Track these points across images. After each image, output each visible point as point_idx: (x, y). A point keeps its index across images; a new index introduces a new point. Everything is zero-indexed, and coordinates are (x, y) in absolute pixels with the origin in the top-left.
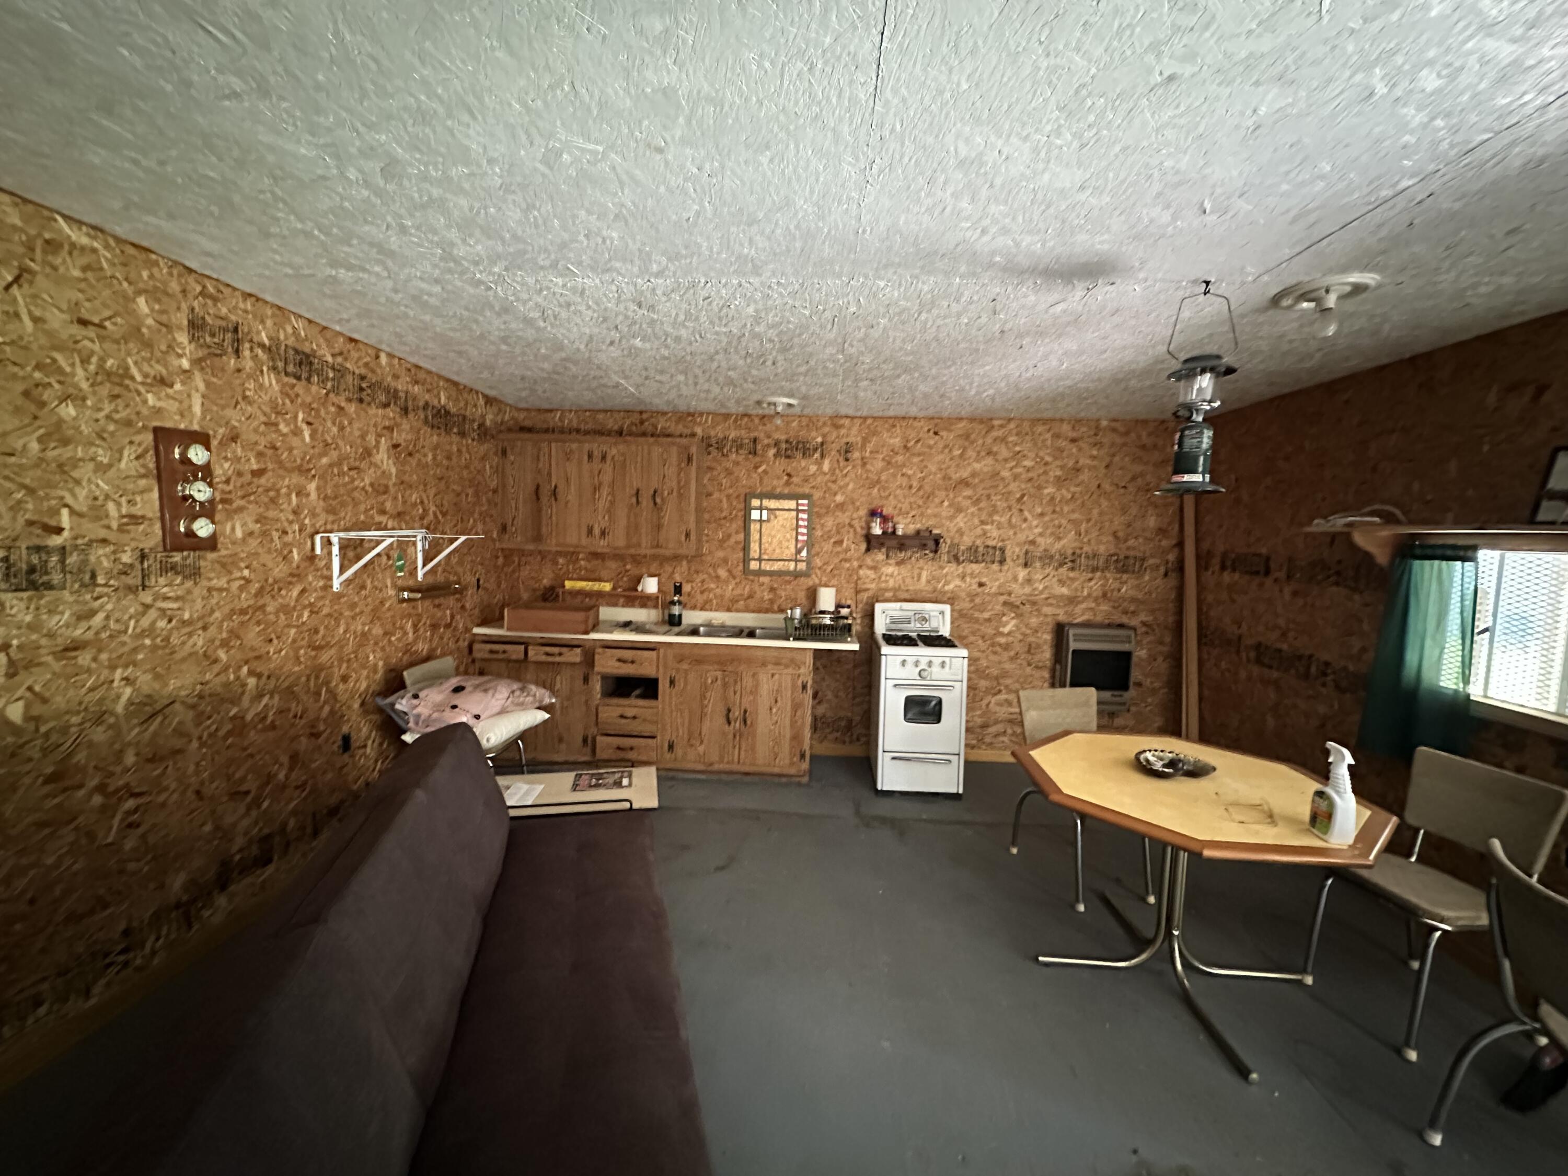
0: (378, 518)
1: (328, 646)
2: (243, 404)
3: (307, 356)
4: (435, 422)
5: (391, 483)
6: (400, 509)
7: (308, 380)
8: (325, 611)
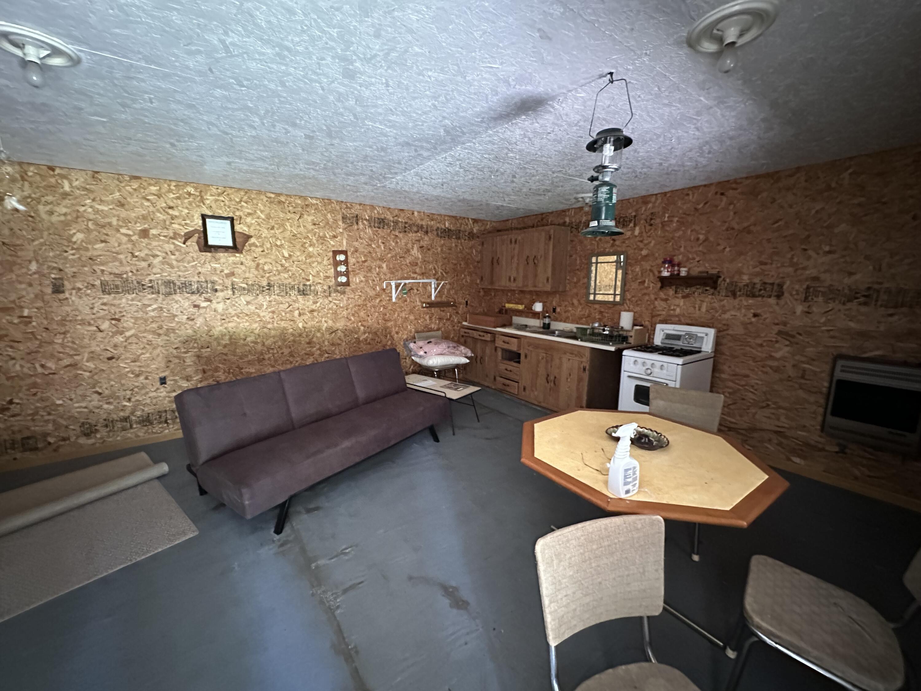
0: (413, 275)
1: (390, 320)
2: (359, 240)
3: (382, 219)
4: (442, 235)
5: (419, 262)
6: (423, 271)
7: (383, 228)
8: (390, 308)
